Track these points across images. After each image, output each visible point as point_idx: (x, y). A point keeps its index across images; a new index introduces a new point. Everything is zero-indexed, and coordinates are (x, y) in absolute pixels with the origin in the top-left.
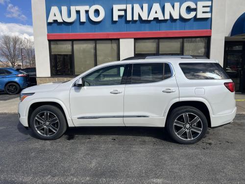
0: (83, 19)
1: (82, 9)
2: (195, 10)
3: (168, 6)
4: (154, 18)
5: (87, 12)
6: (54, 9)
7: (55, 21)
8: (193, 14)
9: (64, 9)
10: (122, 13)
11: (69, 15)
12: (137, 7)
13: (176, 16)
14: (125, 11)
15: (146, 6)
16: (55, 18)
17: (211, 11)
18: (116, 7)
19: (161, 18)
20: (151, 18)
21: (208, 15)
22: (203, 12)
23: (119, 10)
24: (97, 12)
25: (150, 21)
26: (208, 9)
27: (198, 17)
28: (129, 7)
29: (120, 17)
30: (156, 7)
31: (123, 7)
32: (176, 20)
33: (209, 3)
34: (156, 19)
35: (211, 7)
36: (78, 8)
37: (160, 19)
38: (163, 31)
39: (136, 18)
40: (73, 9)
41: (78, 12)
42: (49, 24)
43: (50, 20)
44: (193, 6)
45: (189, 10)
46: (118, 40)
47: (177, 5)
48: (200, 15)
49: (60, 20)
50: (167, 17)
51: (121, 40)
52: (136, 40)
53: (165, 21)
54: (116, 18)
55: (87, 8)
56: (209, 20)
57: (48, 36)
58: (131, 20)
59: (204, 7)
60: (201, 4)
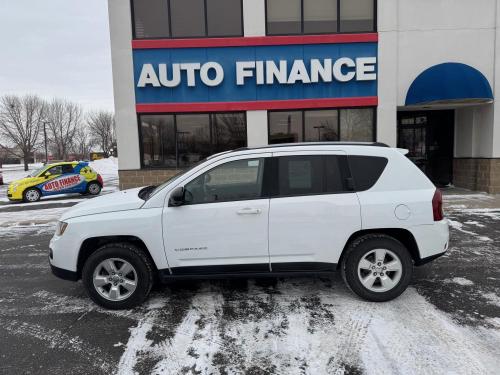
0: (191, 82)
1: (190, 68)
2: (353, 69)
4: (297, 81)
5: (197, 72)
6: (148, 68)
7: (149, 86)
10: (250, 74)
11: (170, 77)
12: (271, 65)
13: (327, 78)
16: (149, 81)
17: (376, 71)
18: (240, 66)
19: (306, 80)
20: (292, 80)
21: (372, 77)
22: (365, 73)
23: (245, 69)
25: (291, 85)
26: (372, 68)
29: (246, 78)
30: (299, 65)
31: (251, 64)
32: (328, 83)
34: (299, 82)
35: (376, 65)
36: (184, 66)
37: (304, 82)
38: (310, 99)
39: (270, 81)
41: (184, 73)
42: (138, 90)
46: (244, 112)
47: (328, 62)
50: (315, 79)
51: (248, 113)
52: (269, 111)
53: (313, 84)
54: (240, 81)
55: (197, 66)
56: (374, 83)
57: (137, 107)
58: (262, 83)
59: (365, 65)
60: (361, 61)
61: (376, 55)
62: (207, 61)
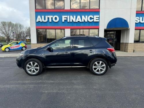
0: (50, 21)
1: (50, 17)
2: (93, 18)
3: (83, 17)
5: (52, 18)
6: (39, 17)
7: (39, 21)
8: (92, 20)
9: (43, 17)
10: (66, 19)
11: (45, 19)
14: (67, 18)
15: (75, 17)
16: (39, 20)
17: (99, 19)
18: (63, 17)
20: (77, 21)
22: (96, 20)
24: (56, 18)
25: (76, 22)
26: (98, 18)
27: (94, 21)
28: (68, 17)
31: (66, 16)
32: (86, 22)
33: (98, 16)
34: (79, 21)
35: (99, 18)
36: (49, 17)
37: (80, 21)
39: (71, 21)
40: (46, 17)
41: (48, 18)
43: (37, 21)
44: (92, 17)
45: (91, 18)
46: (64, 29)
47: (86, 16)
48: (95, 21)
49: (41, 21)
51: (65, 29)
52: (71, 29)
53: (82, 22)
54: (63, 21)
55: (52, 16)
56: (98, 22)
57: (36, 27)
58: (69, 21)
59: (96, 17)
60: (95, 16)
61: (99, 15)
62: (55, 15)
